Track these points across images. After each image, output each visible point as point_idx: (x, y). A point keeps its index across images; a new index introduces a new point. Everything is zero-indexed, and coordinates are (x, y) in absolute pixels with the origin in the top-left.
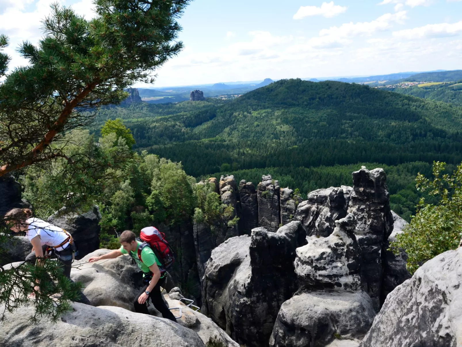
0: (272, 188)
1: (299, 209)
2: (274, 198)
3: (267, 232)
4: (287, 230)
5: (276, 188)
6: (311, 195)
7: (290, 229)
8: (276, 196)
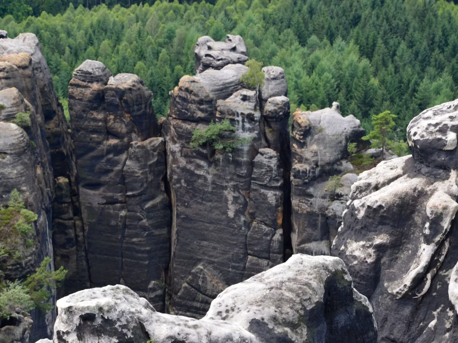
0: (247, 108)
1: (357, 203)
2: (261, 165)
3: (145, 313)
4: (260, 302)
5: (269, 107)
6: (424, 123)
7: (279, 302)
8: (271, 152)
